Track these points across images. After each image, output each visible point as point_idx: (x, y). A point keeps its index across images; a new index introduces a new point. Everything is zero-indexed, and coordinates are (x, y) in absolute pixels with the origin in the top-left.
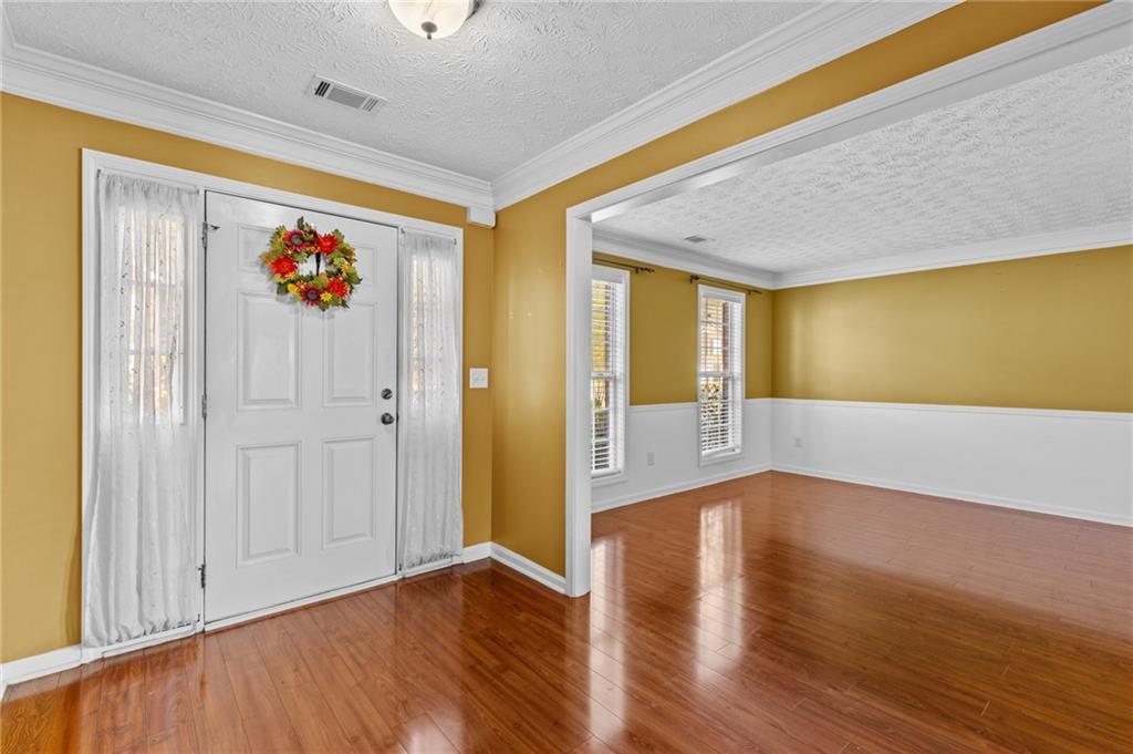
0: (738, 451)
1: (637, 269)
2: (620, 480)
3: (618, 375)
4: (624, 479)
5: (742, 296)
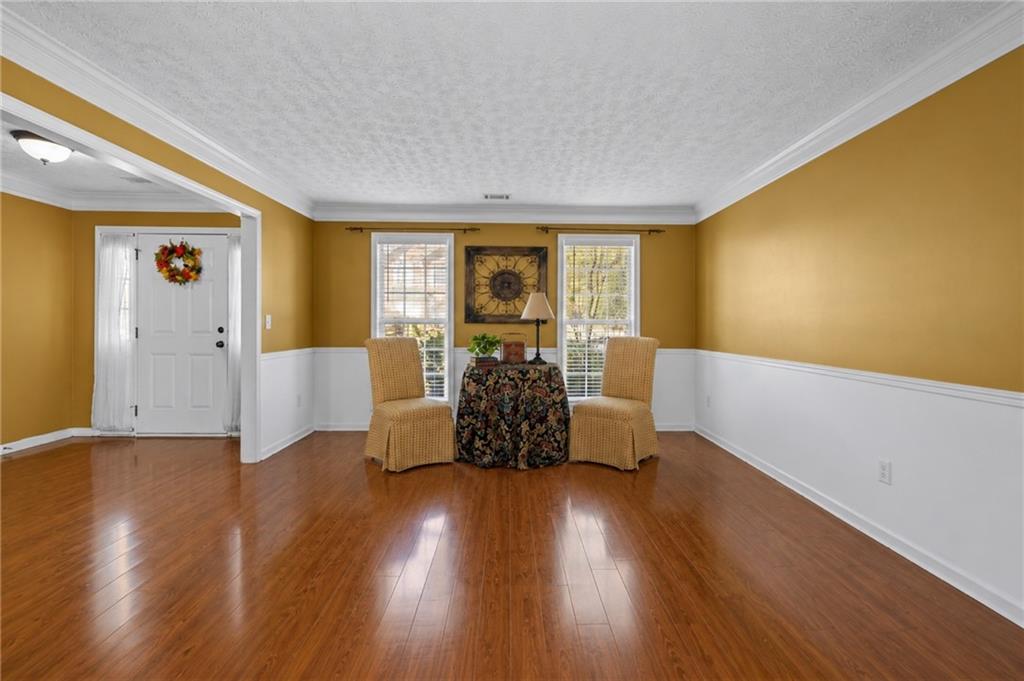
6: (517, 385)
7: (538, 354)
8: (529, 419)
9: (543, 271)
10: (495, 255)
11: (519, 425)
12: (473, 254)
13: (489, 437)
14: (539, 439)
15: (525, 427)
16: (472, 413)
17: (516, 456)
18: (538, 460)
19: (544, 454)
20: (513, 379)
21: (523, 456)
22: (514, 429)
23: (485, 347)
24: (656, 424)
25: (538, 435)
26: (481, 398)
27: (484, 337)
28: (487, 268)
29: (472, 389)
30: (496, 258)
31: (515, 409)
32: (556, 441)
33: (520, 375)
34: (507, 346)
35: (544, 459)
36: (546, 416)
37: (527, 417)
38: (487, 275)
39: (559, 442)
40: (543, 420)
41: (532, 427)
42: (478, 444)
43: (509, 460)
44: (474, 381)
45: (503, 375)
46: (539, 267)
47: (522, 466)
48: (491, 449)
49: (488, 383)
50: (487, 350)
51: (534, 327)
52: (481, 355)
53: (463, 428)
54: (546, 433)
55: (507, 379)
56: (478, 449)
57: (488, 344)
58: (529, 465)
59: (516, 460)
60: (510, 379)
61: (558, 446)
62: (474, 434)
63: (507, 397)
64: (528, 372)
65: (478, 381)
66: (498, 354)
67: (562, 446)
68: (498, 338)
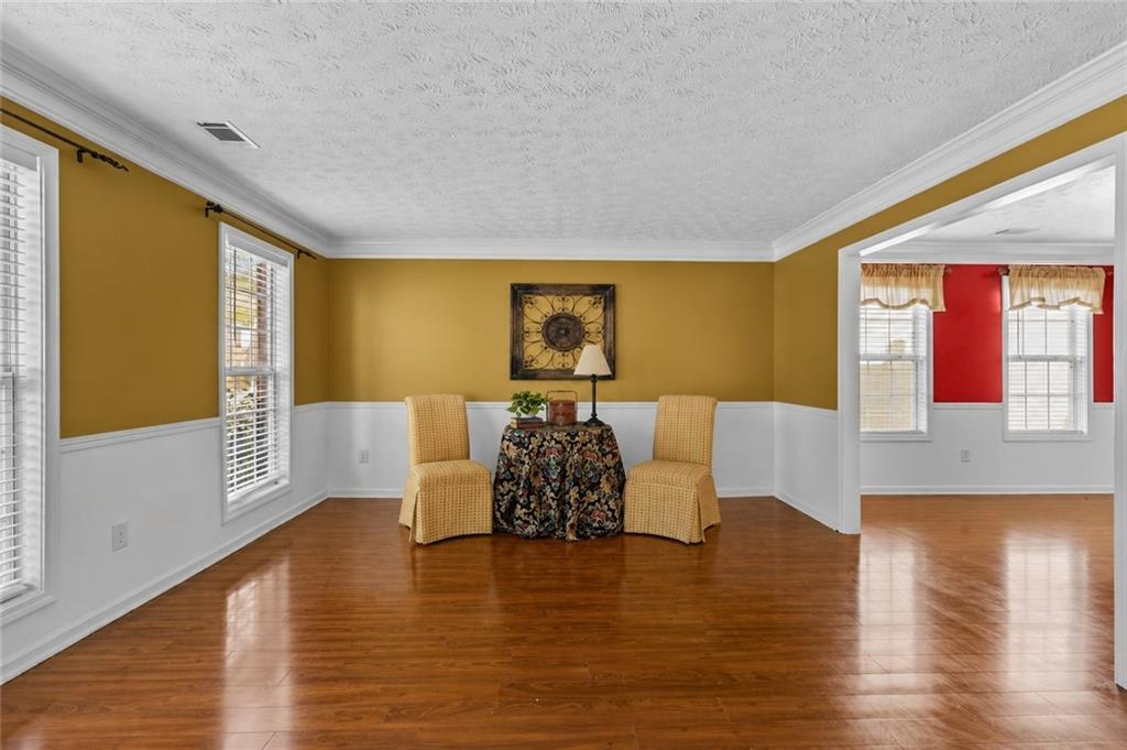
0: (284, 482)
1: (81, 150)
2: (38, 604)
3: (22, 371)
4: (49, 599)
5: (290, 257)
6: (564, 448)
7: (594, 415)
8: (579, 486)
9: (610, 315)
10: (550, 294)
11: (568, 492)
12: (521, 294)
13: (532, 506)
14: (590, 507)
15: (573, 494)
16: (513, 479)
17: (564, 526)
18: (589, 532)
19: (596, 525)
20: (560, 442)
21: (572, 526)
22: (561, 495)
23: (527, 407)
24: (717, 490)
25: (589, 504)
26: (523, 463)
27: (526, 396)
28: (540, 310)
29: (513, 453)
30: (550, 298)
31: (563, 475)
32: (609, 509)
33: (568, 438)
34: (554, 404)
35: (596, 529)
36: (599, 483)
37: (577, 482)
38: (538, 320)
39: (613, 511)
40: (594, 486)
41: (582, 494)
42: (519, 511)
43: (555, 530)
44: (515, 444)
45: (548, 438)
46: (605, 309)
47: (571, 537)
48: (535, 518)
49: (531, 447)
50: (529, 409)
51: (589, 384)
52: (524, 416)
53: (502, 495)
54: (599, 501)
55: (553, 442)
56: (519, 518)
57: (532, 402)
58: (578, 536)
59: (564, 531)
60: (557, 442)
61: (613, 516)
62: (514, 502)
63: (553, 462)
64: (577, 435)
65: (520, 445)
66: (542, 415)
67: (617, 515)
68: (542, 397)
